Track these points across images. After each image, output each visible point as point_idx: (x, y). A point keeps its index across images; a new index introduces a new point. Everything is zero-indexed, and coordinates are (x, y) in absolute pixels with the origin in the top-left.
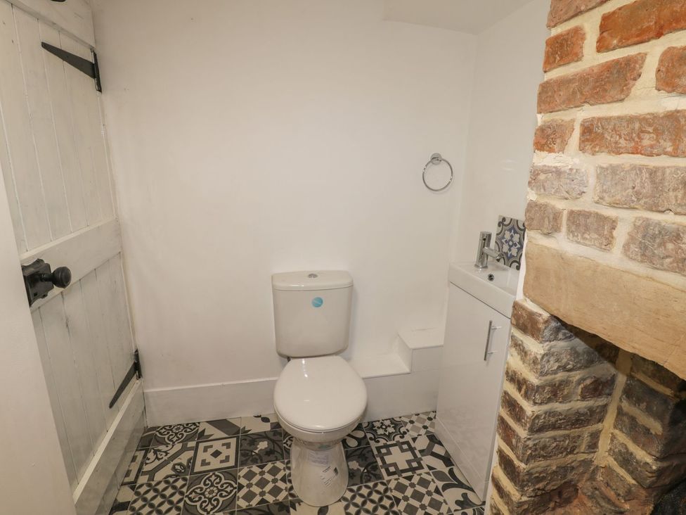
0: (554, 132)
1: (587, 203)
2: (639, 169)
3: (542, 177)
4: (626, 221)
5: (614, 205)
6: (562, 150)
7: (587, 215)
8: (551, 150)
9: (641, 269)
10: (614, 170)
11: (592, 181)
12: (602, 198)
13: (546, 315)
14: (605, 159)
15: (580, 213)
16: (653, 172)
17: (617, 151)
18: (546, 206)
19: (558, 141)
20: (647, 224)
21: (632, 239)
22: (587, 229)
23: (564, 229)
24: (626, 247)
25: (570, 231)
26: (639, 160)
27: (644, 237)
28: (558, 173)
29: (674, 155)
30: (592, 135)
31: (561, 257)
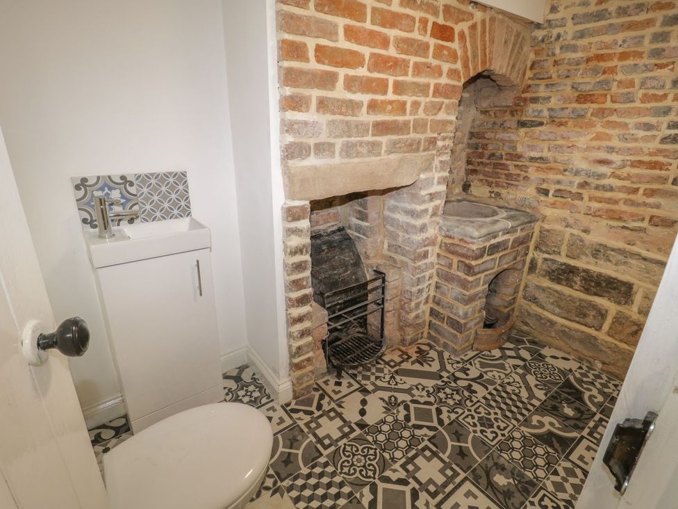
0: (301, 100)
1: (323, 138)
2: (343, 121)
3: (296, 126)
4: (339, 143)
5: (335, 137)
6: (307, 111)
7: (323, 144)
8: (300, 111)
9: (346, 161)
10: (334, 122)
11: (324, 127)
12: (331, 135)
13: (307, 203)
14: (329, 117)
15: (320, 144)
16: (347, 122)
17: (334, 114)
18: (302, 143)
19: (304, 106)
20: (348, 143)
21: (342, 150)
22: (324, 150)
23: (312, 153)
24: (341, 154)
25: (316, 154)
26: (341, 117)
27: (347, 148)
28: (306, 123)
29: (353, 116)
30: (323, 104)
31: (316, 169)
